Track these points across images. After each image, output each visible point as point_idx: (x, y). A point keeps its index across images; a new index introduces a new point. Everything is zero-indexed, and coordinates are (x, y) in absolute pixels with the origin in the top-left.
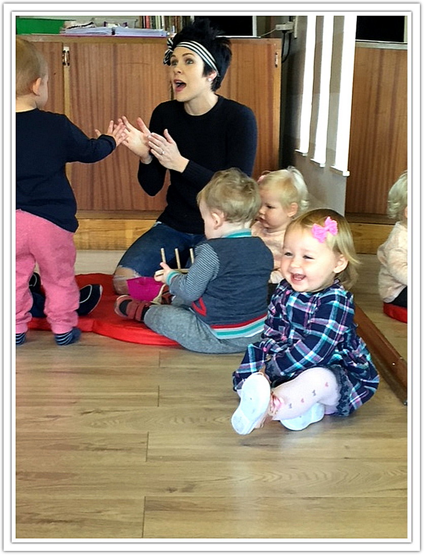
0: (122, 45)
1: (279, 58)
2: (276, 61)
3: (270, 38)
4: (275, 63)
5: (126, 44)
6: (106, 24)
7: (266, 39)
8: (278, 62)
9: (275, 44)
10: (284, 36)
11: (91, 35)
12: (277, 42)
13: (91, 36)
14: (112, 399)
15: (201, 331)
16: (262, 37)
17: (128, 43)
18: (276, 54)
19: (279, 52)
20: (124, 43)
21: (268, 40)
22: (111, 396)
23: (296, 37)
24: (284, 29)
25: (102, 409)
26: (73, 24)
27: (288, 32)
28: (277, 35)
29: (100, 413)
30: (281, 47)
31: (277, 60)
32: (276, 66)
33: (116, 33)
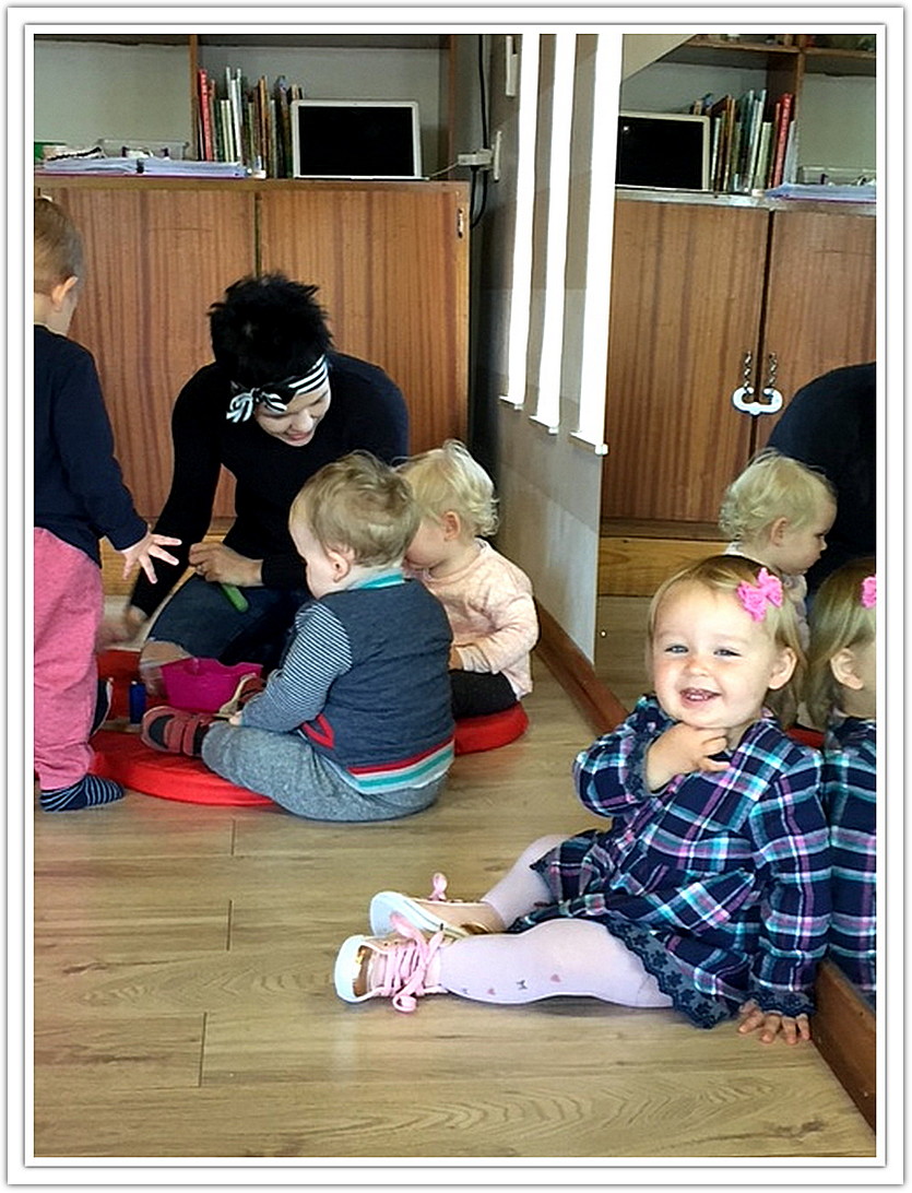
0: (158, 191)
1: (465, 220)
2: (459, 224)
3: (447, 180)
4: (458, 230)
5: (165, 192)
6: (127, 152)
7: (441, 183)
8: (464, 227)
9: (457, 193)
10: (474, 175)
11: (95, 172)
12: (461, 189)
13: (95, 175)
14: (132, 934)
15: (323, 776)
16: (431, 179)
17: (169, 189)
18: (461, 212)
19: (466, 208)
20: (162, 189)
21: (444, 185)
22: (132, 927)
23: (497, 178)
24: (475, 163)
25: (110, 961)
26: (59, 151)
27: (481, 169)
28: (461, 174)
29: (103, 968)
30: (469, 199)
31: (462, 223)
32: (460, 235)
33: (146, 168)
